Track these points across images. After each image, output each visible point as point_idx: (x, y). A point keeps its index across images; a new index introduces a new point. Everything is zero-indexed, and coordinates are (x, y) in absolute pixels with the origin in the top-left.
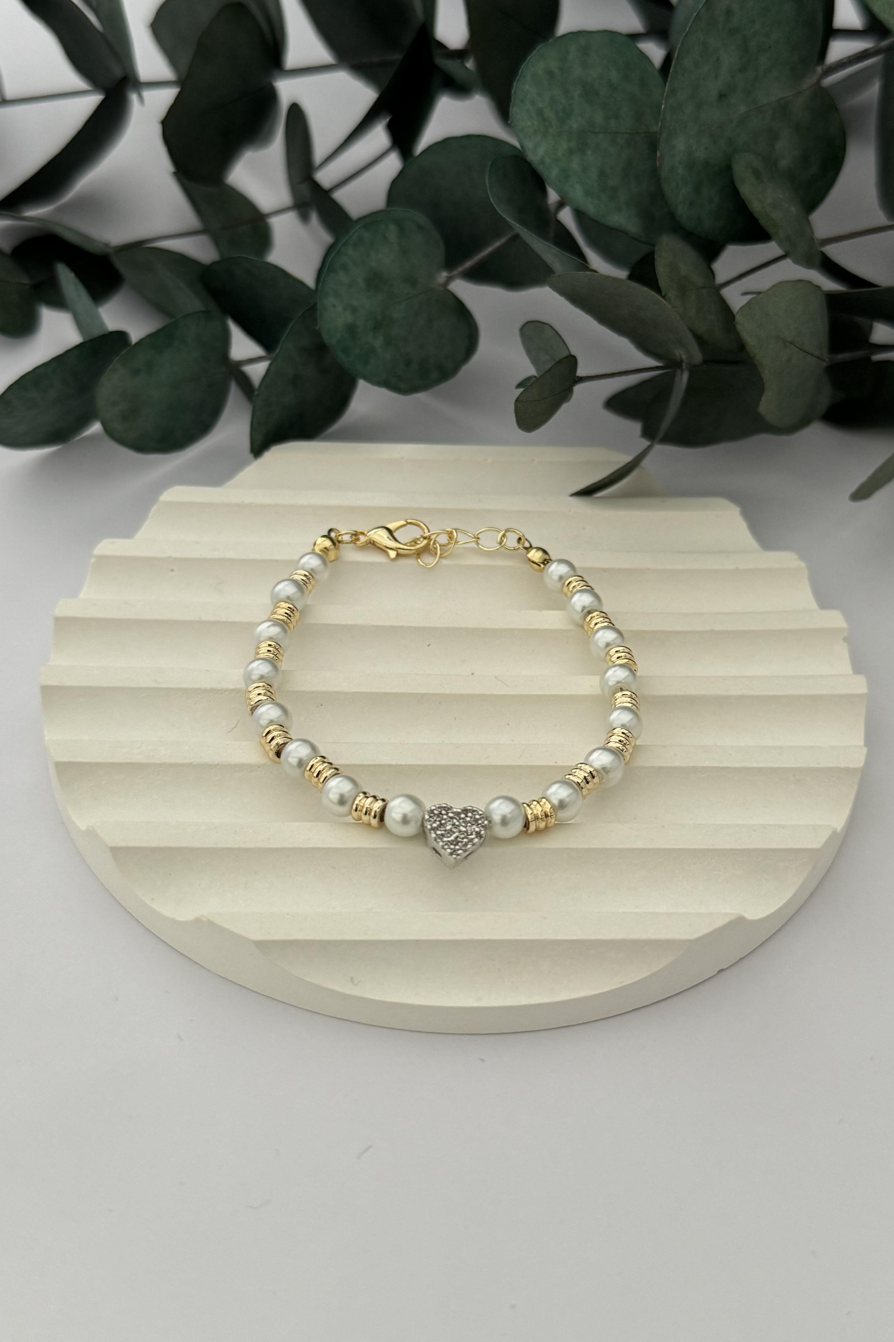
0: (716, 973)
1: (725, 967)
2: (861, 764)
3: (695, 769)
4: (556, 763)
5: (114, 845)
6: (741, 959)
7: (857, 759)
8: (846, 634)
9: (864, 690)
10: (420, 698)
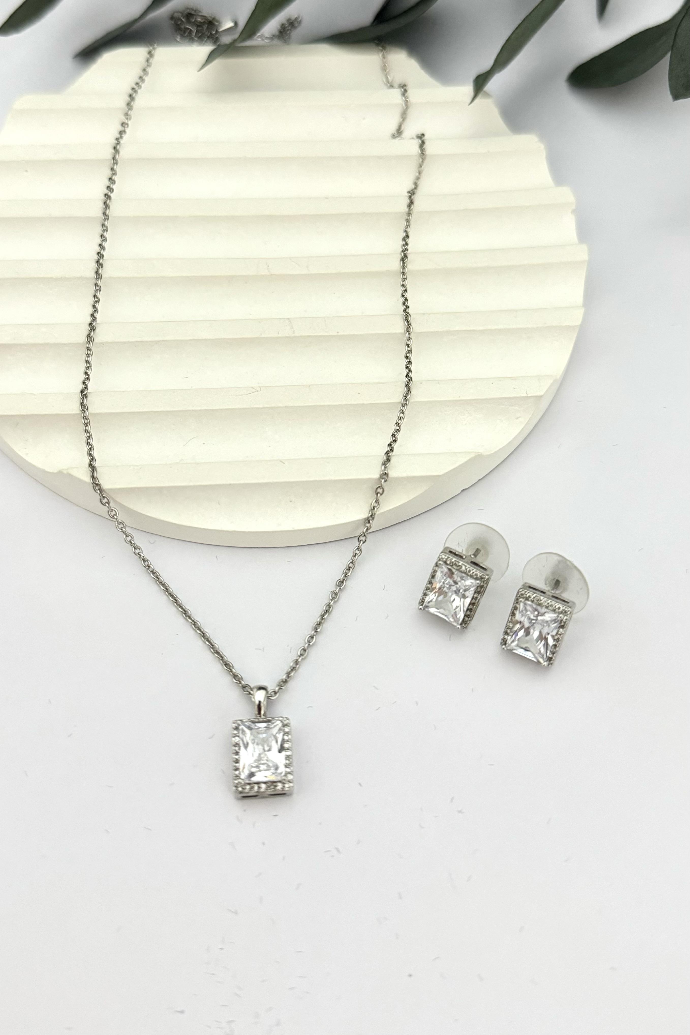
0: (460, 492)
1: (467, 488)
2: (579, 322)
3: (448, 333)
4: (338, 333)
6: (479, 480)
7: (576, 319)
8: (574, 207)
9: (585, 257)
10: (230, 279)
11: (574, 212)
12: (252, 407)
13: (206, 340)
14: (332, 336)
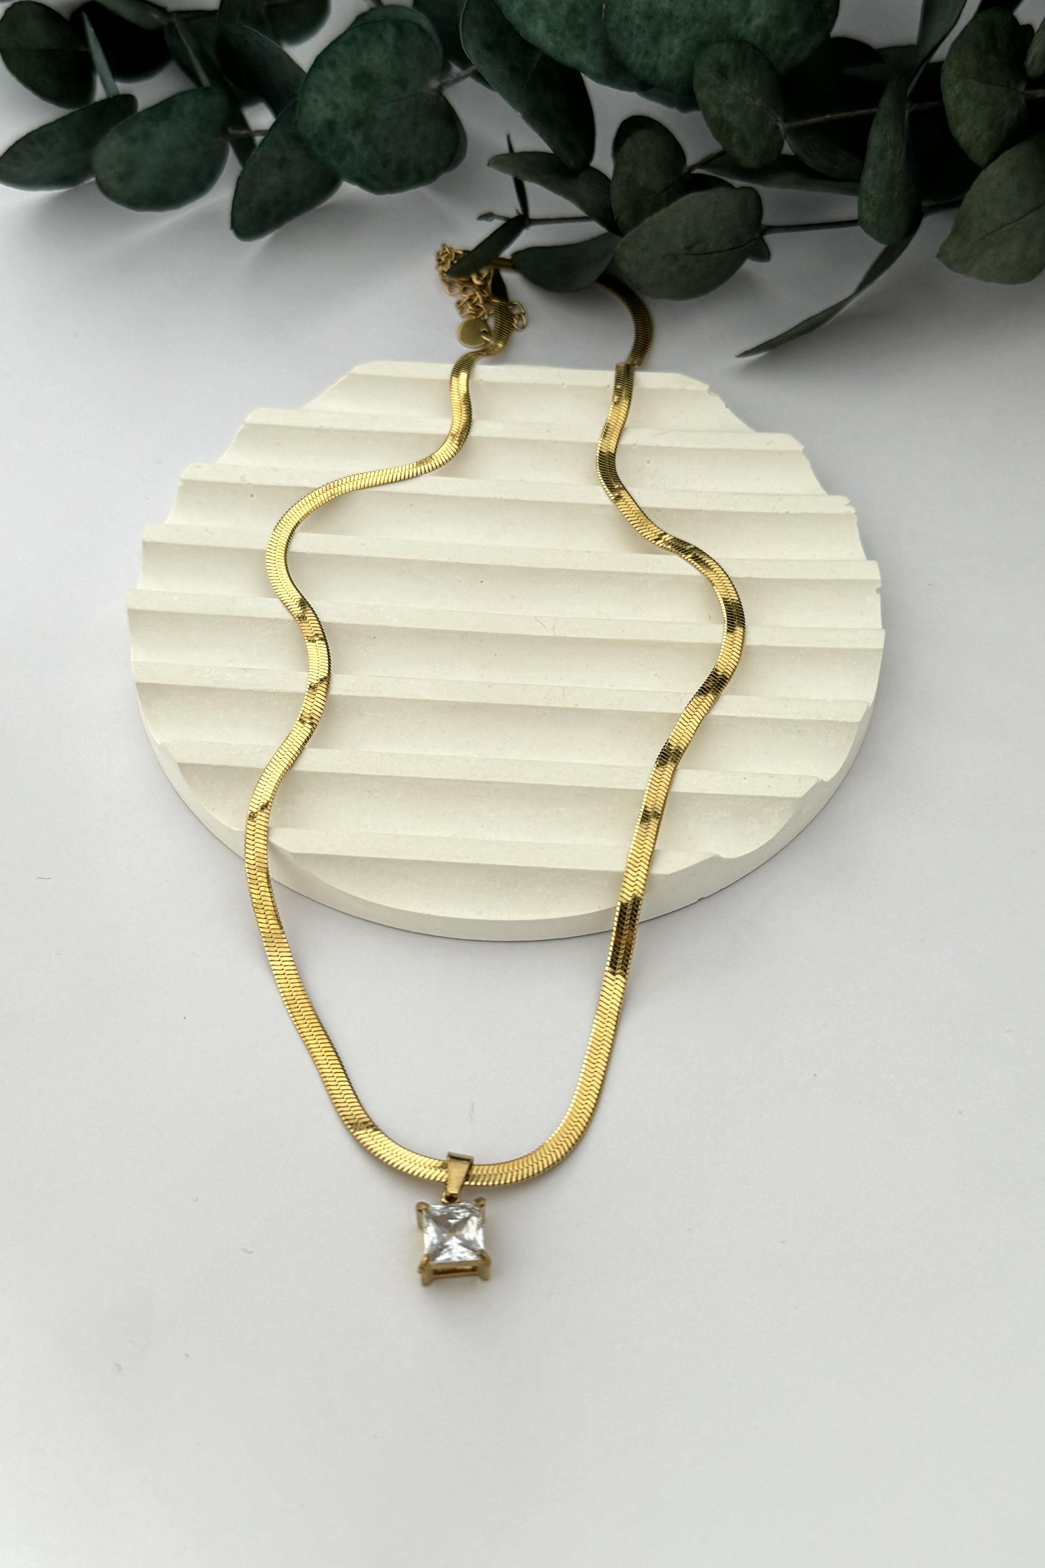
0: (697, 900)
1: (704, 897)
2: (859, 720)
4: (576, 705)
5: (181, 761)
6: (721, 890)
7: (856, 714)
8: (879, 586)
9: (881, 646)
10: (464, 636)
11: (878, 590)
12: (467, 779)
13: (426, 701)
14: (570, 709)
